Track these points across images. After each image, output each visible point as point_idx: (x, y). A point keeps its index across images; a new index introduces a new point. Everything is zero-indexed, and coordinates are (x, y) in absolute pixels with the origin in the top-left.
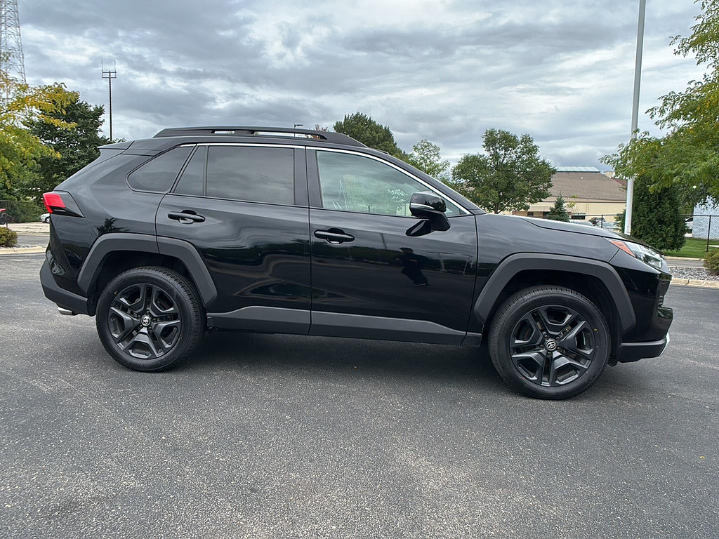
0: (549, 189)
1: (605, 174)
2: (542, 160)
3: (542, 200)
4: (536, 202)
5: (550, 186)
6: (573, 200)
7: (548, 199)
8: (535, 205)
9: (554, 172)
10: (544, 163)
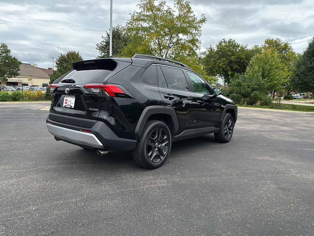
0: (18, 71)
1: (33, 65)
2: (13, 57)
3: (16, 76)
4: (11, 77)
5: (19, 70)
6: (31, 77)
7: (18, 76)
8: (11, 79)
9: (20, 63)
10: (14, 58)
